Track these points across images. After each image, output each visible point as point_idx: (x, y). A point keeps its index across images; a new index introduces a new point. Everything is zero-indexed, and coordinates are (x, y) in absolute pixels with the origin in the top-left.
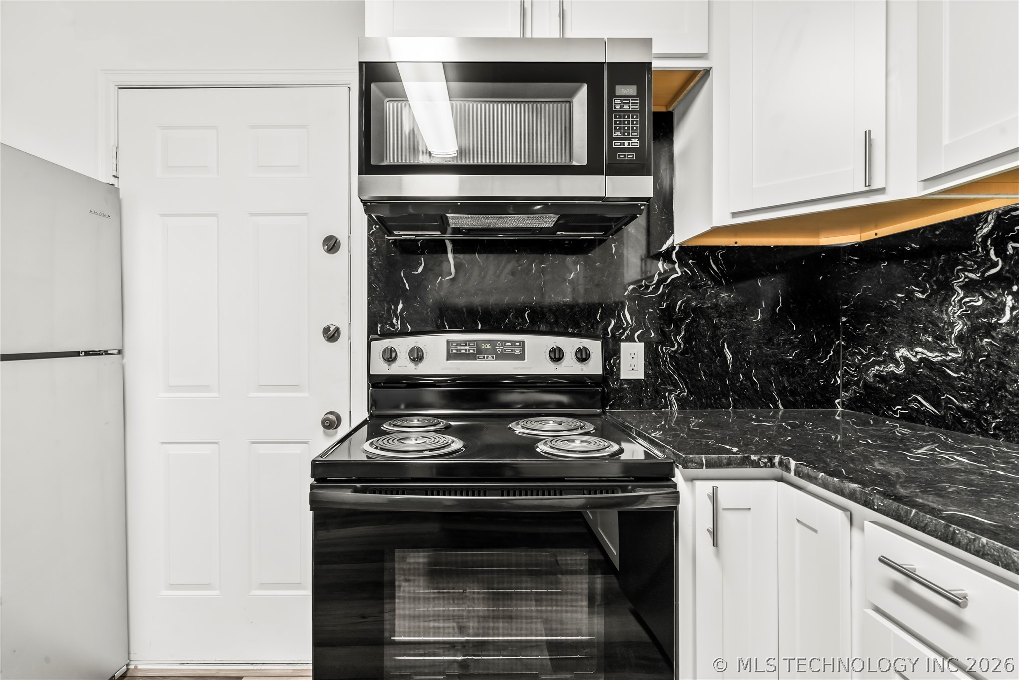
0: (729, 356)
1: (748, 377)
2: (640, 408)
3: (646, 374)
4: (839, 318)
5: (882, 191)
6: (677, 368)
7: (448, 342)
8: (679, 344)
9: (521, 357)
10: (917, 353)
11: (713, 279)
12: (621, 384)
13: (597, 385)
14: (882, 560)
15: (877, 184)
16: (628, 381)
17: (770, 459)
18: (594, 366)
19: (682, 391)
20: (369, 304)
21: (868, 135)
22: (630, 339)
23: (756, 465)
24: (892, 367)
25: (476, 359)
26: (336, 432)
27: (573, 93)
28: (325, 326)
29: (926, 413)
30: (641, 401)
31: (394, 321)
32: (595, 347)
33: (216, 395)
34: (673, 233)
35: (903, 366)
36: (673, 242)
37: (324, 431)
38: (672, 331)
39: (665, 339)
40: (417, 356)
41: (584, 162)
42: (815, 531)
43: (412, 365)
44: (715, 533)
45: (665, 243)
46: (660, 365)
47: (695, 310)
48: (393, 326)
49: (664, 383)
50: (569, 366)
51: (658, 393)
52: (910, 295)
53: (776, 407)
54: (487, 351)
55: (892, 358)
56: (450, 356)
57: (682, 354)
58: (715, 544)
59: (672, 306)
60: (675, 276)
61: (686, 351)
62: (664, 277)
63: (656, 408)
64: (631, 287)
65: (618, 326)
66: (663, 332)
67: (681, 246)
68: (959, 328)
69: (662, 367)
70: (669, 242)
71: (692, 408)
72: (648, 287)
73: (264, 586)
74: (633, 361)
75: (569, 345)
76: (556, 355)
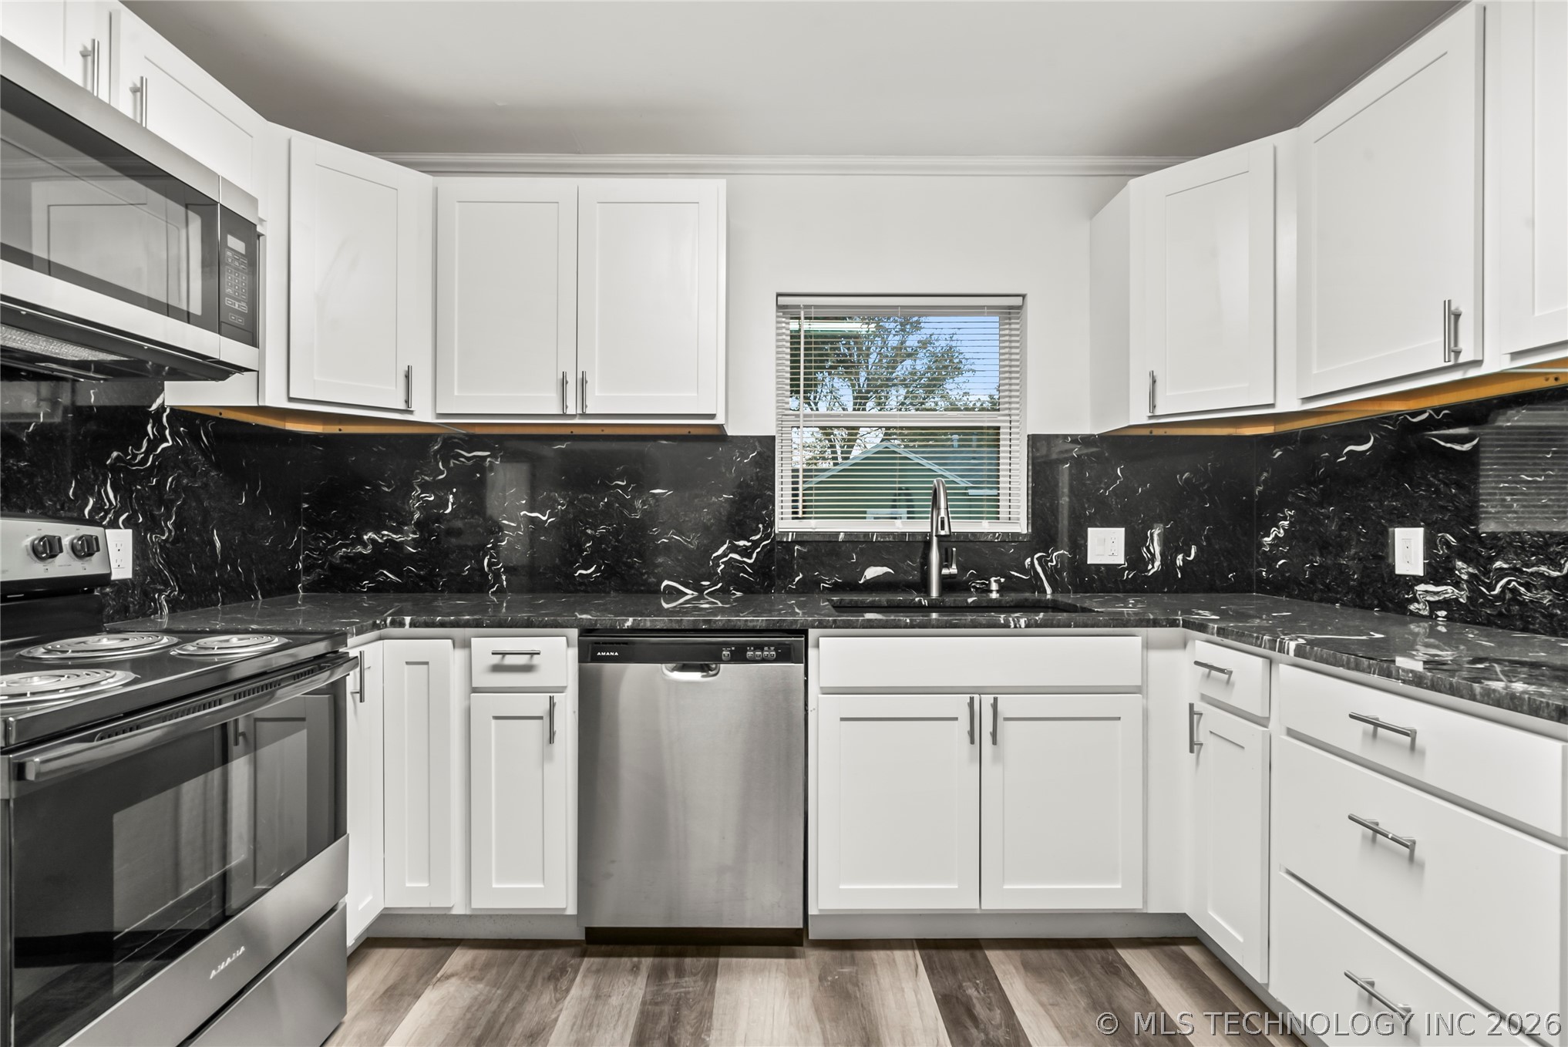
0: (218, 544)
1: (234, 567)
2: (126, 618)
3: (135, 571)
4: (301, 505)
6: (169, 564)
8: (170, 531)
10: (384, 535)
11: (203, 453)
12: (110, 588)
13: (89, 590)
15: (410, 407)
16: (112, 582)
18: (101, 565)
19: (173, 590)
22: (114, 525)
24: (359, 549)
29: (392, 584)
30: (126, 609)
32: (101, 535)
34: (163, 390)
35: (370, 547)
36: (164, 402)
38: (161, 515)
39: (154, 525)
42: (426, 662)
45: (154, 401)
46: (148, 559)
47: (186, 489)
49: (153, 581)
50: (64, 566)
51: (147, 596)
52: (376, 487)
53: (257, 598)
55: (358, 541)
57: (173, 543)
59: (162, 483)
60: (165, 445)
61: (176, 540)
62: (153, 445)
63: (145, 615)
64: (115, 454)
65: (98, 507)
66: (152, 516)
67: (172, 409)
68: (416, 516)
69: (152, 562)
70: (159, 401)
71: (183, 610)
72: (135, 456)
74: (118, 556)
75: (66, 533)
76: (50, 549)
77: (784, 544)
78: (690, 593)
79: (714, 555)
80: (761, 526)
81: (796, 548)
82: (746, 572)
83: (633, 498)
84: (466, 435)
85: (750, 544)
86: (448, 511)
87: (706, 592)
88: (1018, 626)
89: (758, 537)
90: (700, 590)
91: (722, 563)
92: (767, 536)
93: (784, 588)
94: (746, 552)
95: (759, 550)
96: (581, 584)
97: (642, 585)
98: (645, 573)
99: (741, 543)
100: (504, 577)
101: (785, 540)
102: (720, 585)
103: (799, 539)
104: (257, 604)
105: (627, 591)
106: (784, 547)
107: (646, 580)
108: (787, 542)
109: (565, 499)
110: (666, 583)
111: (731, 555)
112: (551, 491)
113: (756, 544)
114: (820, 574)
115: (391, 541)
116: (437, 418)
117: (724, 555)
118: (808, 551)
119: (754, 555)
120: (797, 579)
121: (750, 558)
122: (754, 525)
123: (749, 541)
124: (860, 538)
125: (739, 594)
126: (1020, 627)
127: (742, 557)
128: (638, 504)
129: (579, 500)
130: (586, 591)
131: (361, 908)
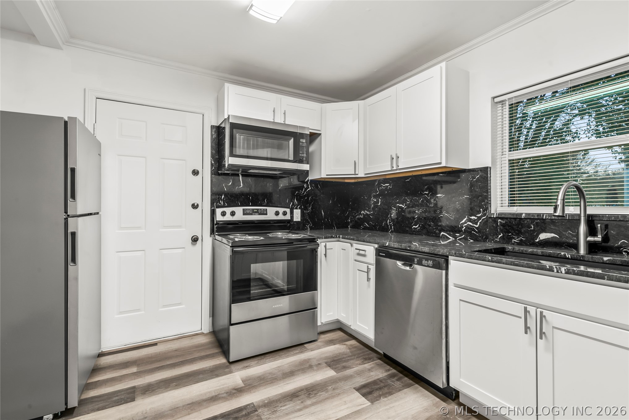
0: (323, 214)
1: (328, 220)
2: (299, 230)
3: (301, 219)
4: (350, 203)
5: (357, 174)
6: (310, 218)
7: (243, 209)
8: (310, 210)
9: (266, 214)
10: (365, 212)
11: (319, 190)
12: (294, 223)
13: (288, 223)
14: (356, 249)
15: (357, 173)
16: (295, 221)
17: (337, 236)
18: (288, 217)
19: (311, 225)
20: (211, 195)
21: (355, 161)
22: (296, 208)
23: (334, 238)
24: (361, 216)
25: (252, 215)
26: (197, 243)
27: (290, 140)
28: (193, 203)
29: (367, 227)
30: (299, 228)
31: (221, 202)
32: (288, 211)
33: (144, 231)
34: (308, 176)
35: (363, 216)
36: (309, 179)
37: (192, 243)
38: (308, 206)
39: (306, 208)
40: (233, 214)
41: (292, 159)
42: (345, 250)
43: (231, 217)
45: (306, 179)
46: (304, 217)
47: (314, 200)
48: (220, 203)
49: (306, 222)
50: (281, 217)
51: (304, 225)
52: (364, 197)
53: (335, 228)
54: (256, 212)
55: (361, 214)
56: (244, 214)
57: (310, 213)
58: (326, 256)
59: (308, 198)
60: (309, 189)
61: (312, 212)
62: (306, 189)
63: (304, 230)
64: (297, 192)
65: (293, 204)
66: (306, 207)
67: (311, 180)
68: (372, 206)
69: (305, 217)
70: (307, 179)
71: (313, 230)
72: (301, 192)
73: (165, 306)
74: (297, 215)
75: (281, 210)
76: (277, 213)
77: (493, 219)
78: (452, 239)
79: (461, 222)
80: (481, 210)
81: (499, 221)
82: (475, 231)
83: (431, 198)
84: (383, 179)
85: (477, 218)
86: (379, 205)
87: (458, 239)
89: (480, 215)
90: (455, 237)
91: (464, 226)
92: (485, 215)
93: (493, 240)
94: (475, 222)
95: (480, 221)
96: (414, 231)
97: (434, 233)
98: (435, 229)
99: (473, 217)
100: (393, 227)
101: (492, 217)
102: (464, 236)
103: (500, 216)
104: (335, 230)
105: (429, 235)
106: (493, 220)
107: (435, 231)
108: (494, 218)
109: (409, 199)
110: (442, 233)
111: (468, 223)
112: (405, 197)
113: (479, 218)
114: (512, 234)
115: (367, 214)
116: (365, 175)
117: (465, 223)
118: (506, 223)
119: (479, 223)
120: (500, 236)
121: (477, 225)
122: (478, 209)
123: (476, 217)
124: (535, 216)
125: (472, 241)
126: (561, 273)
127: (473, 224)
128: (432, 201)
129: (413, 200)
130: (415, 234)
131: (327, 314)
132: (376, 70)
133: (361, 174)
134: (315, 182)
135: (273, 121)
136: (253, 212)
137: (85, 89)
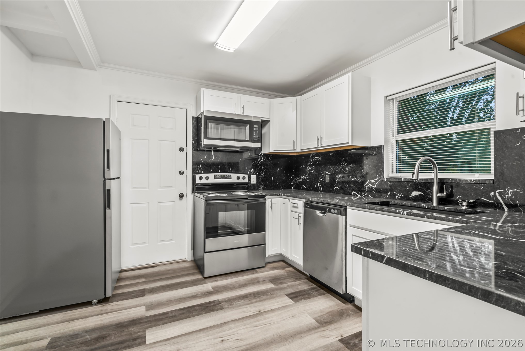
0: (273, 178)
1: (276, 183)
3: (256, 182)
4: (293, 170)
5: (296, 150)
6: (263, 181)
7: (214, 175)
9: (231, 178)
11: (269, 161)
12: (251, 185)
13: (247, 185)
15: (295, 149)
16: (252, 184)
17: (279, 194)
18: (246, 181)
19: (263, 186)
20: (192, 165)
21: (294, 140)
22: (253, 174)
23: (277, 195)
24: (300, 180)
25: (221, 179)
26: (183, 199)
27: (247, 126)
28: (180, 171)
29: (305, 188)
30: (255, 189)
31: (199, 170)
32: (246, 176)
33: (148, 190)
34: (261, 151)
35: (302, 180)
37: (179, 198)
38: (261, 173)
39: (260, 174)
40: (207, 178)
41: (248, 140)
42: (285, 204)
43: (206, 180)
44: (271, 207)
46: (259, 180)
47: (266, 168)
48: (198, 171)
49: (260, 184)
50: (241, 181)
51: (259, 187)
52: (303, 166)
53: (281, 189)
54: (223, 177)
55: (300, 178)
56: (215, 178)
57: (263, 178)
59: (261, 167)
60: (262, 160)
61: (264, 177)
62: (260, 160)
63: (258, 190)
64: (253, 163)
65: (250, 172)
66: (260, 173)
67: (263, 154)
68: (308, 173)
69: (259, 181)
70: (261, 153)
71: (265, 190)
72: (256, 163)
73: (162, 241)
74: (253, 179)
75: (241, 176)
76: (238, 178)
77: (385, 182)
78: (359, 196)
79: (365, 184)
80: (378, 175)
81: (388, 183)
82: (373, 190)
83: (346, 167)
84: (316, 153)
85: (375, 181)
86: (313, 172)
87: (363, 196)
88: (403, 214)
89: (377, 179)
90: (361, 195)
91: (367, 187)
92: (379, 179)
93: (385, 196)
94: (373, 184)
95: (377, 183)
96: (335, 191)
97: (348, 192)
98: (349, 189)
99: (372, 181)
100: (321, 188)
101: (384, 180)
102: (367, 194)
103: (388, 180)
104: (281, 191)
105: (345, 194)
106: (384, 183)
107: (349, 191)
108: (385, 181)
109: (332, 168)
110: (353, 192)
111: (369, 185)
112: (330, 166)
113: (376, 181)
114: (396, 193)
115: (304, 178)
116: (301, 150)
117: (368, 185)
118: (392, 184)
119: (376, 185)
120: (389, 194)
121: (375, 186)
122: (376, 175)
123: (374, 180)
124: (409, 180)
125: (372, 197)
126: (404, 215)
127: (373, 185)
128: (347, 169)
129: (335, 168)
130: (336, 193)
131: (273, 249)
132: (307, 75)
133: (298, 150)
134: (266, 155)
135: (235, 113)
136: (221, 177)
137: (110, 96)
